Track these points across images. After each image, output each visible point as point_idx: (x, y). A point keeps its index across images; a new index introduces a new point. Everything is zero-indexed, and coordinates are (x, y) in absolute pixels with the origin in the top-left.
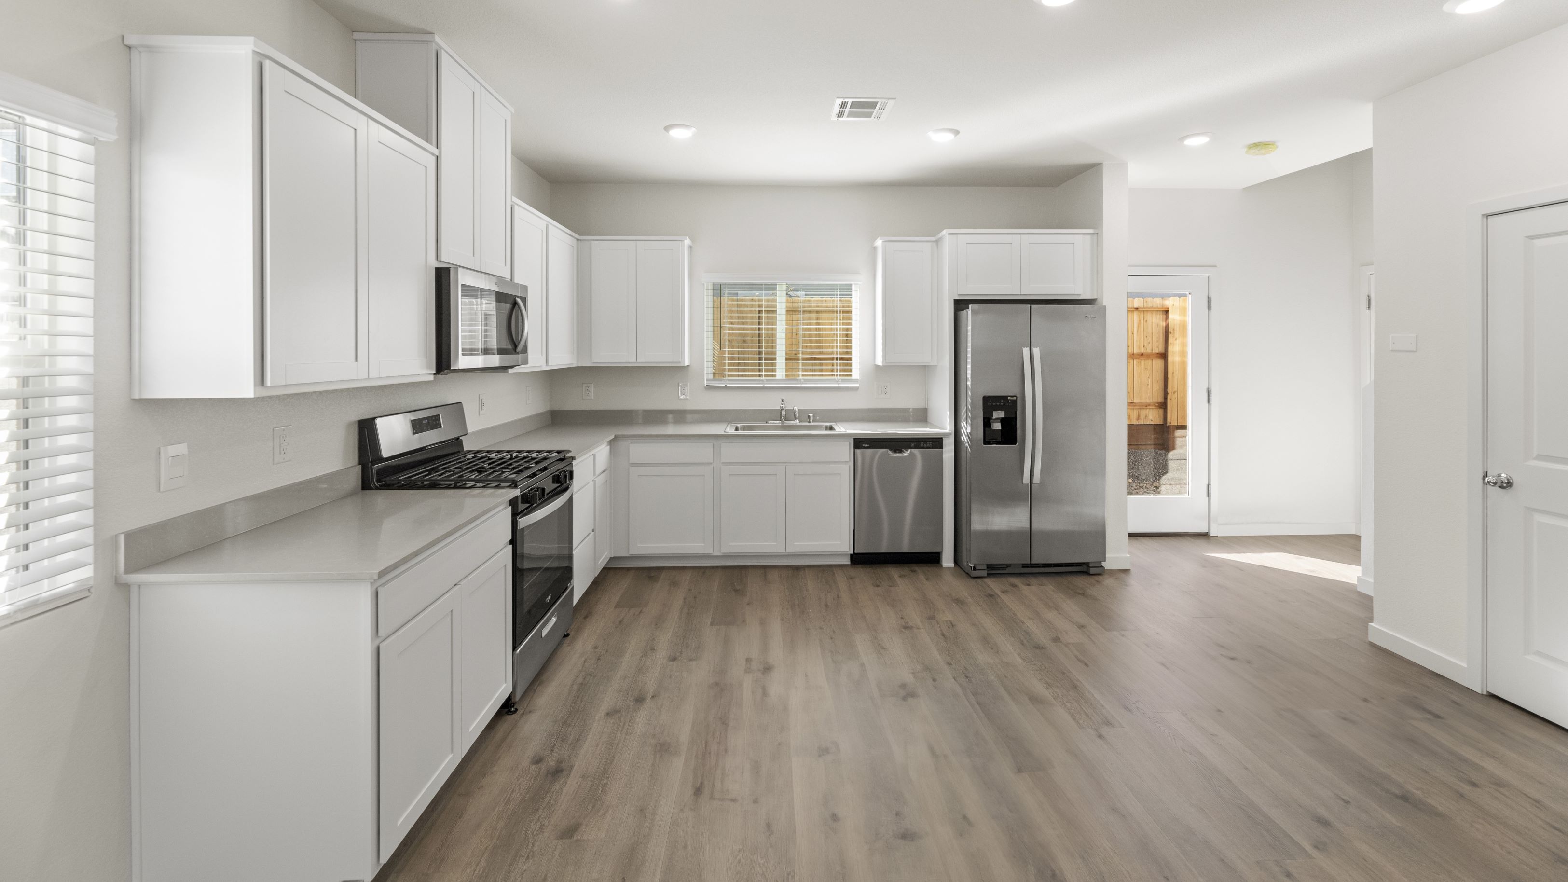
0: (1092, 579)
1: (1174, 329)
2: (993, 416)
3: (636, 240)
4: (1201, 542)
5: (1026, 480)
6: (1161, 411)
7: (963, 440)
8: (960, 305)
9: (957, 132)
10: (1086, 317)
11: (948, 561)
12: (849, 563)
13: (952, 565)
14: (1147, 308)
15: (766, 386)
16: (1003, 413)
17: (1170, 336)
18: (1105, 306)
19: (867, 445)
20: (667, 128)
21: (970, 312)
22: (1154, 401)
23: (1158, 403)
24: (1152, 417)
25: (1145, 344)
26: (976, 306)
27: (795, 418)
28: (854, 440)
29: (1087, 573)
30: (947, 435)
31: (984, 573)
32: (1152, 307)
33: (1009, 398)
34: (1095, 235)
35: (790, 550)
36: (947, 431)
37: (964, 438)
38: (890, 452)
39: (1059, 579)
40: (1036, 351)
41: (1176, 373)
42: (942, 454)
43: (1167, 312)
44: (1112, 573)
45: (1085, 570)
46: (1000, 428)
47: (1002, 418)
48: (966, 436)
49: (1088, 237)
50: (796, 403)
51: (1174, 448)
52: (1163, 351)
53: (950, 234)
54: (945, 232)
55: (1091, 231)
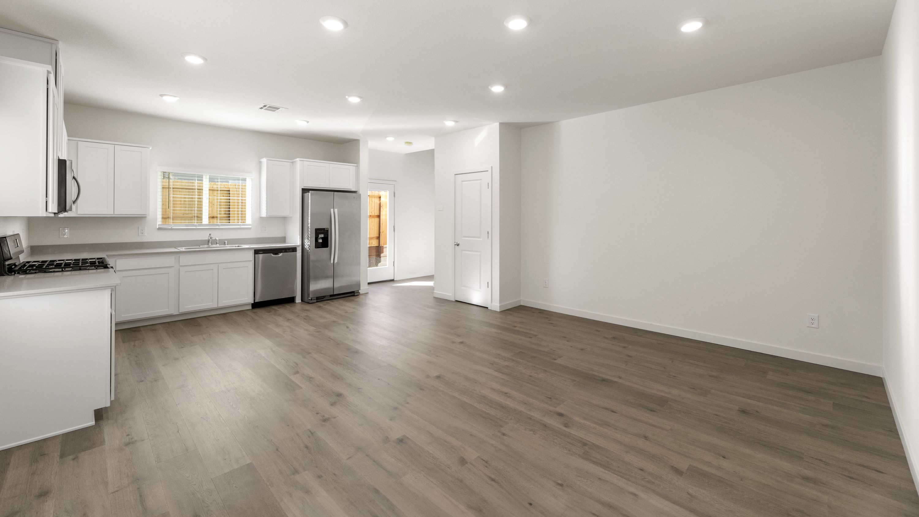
0: (356, 297)
1: (383, 205)
2: (319, 237)
3: (115, 144)
4: (392, 282)
5: (332, 261)
6: (378, 240)
7: (306, 247)
8: (305, 191)
9: (308, 122)
10: (354, 198)
11: (298, 300)
12: (251, 308)
13: (300, 301)
14: (373, 195)
15: (197, 228)
16: (323, 235)
17: (381, 208)
18: (361, 194)
19: (261, 252)
20: (162, 95)
21: (310, 194)
22: (375, 236)
23: (377, 237)
24: (375, 243)
25: (372, 211)
26: (313, 192)
27: (217, 244)
28: (255, 250)
29: (354, 296)
30: (298, 246)
31: (315, 301)
32: (374, 195)
33: (326, 229)
34: (357, 167)
35: (220, 305)
36: (298, 244)
37: (306, 246)
38: (272, 255)
39: (344, 299)
40: (336, 210)
41: (383, 224)
42: (296, 254)
43: (380, 197)
44: (362, 294)
45: (353, 295)
46: (321, 241)
47: (323, 237)
48: (307, 245)
49: (354, 167)
50: (216, 236)
51: (383, 253)
52: (379, 215)
53: (300, 160)
54: (298, 159)
55: (356, 165)
